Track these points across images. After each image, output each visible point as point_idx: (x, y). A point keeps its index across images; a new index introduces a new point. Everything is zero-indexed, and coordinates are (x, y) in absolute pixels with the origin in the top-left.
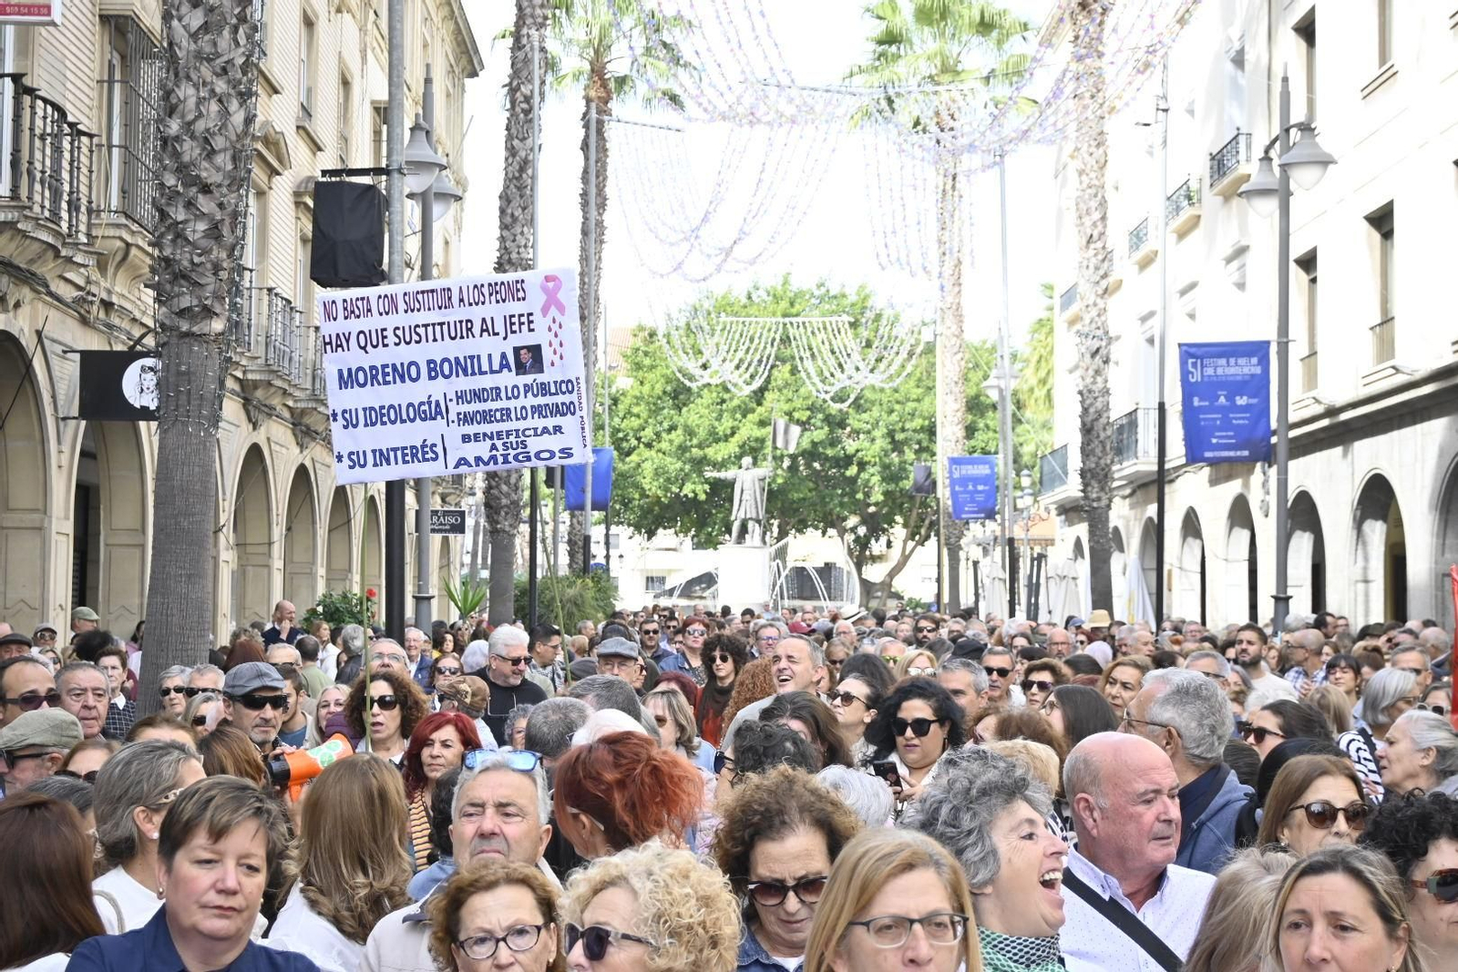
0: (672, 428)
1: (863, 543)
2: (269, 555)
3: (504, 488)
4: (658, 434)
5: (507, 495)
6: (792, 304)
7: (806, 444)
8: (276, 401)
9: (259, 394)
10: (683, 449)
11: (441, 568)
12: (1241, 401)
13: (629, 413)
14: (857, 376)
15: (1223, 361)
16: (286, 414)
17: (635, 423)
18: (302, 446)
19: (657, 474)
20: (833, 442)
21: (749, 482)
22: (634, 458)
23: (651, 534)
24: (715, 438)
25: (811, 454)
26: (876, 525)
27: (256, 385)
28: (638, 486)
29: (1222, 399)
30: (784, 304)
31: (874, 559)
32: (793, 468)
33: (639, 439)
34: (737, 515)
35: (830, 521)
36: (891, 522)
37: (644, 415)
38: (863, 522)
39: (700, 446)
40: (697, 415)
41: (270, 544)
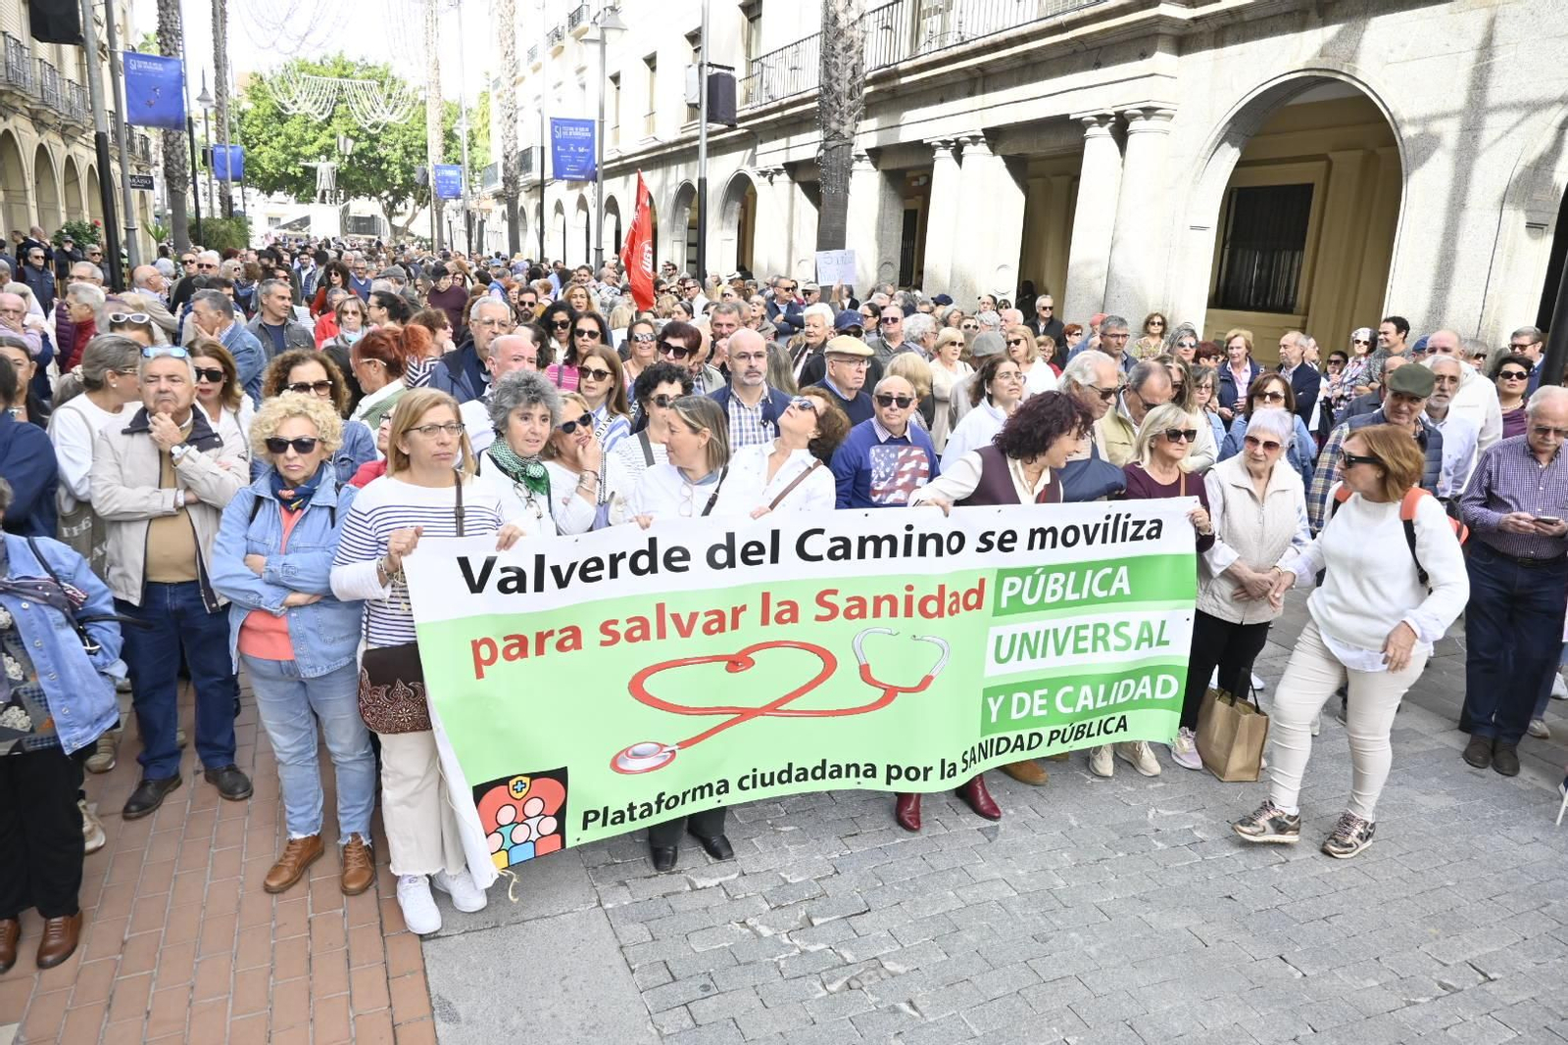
0: (279, 135)
1: (392, 206)
2: (26, 197)
3: (176, 166)
4: (271, 139)
5: (178, 171)
6: (344, 68)
7: (357, 149)
8: (18, 104)
10: (285, 148)
11: (141, 208)
12: (581, 150)
13: (251, 124)
14: (383, 117)
15: (572, 129)
16: (26, 112)
17: (256, 130)
18: (40, 133)
19: (271, 160)
20: (373, 149)
21: (325, 169)
22: (256, 150)
23: (269, 194)
24: (303, 142)
25: (361, 155)
26: (399, 196)
28: (260, 166)
29: (572, 148)
30: (339, 69)
31: (398, 214)
32: (351, 162)
33: (259, 139)
34: (320, 186)
35: (373, 193)
36: (407, 195)
37: (261, 125)
38: (391, 194)
39: (296, 146)
40: (292, 128)
41: (25, 191)
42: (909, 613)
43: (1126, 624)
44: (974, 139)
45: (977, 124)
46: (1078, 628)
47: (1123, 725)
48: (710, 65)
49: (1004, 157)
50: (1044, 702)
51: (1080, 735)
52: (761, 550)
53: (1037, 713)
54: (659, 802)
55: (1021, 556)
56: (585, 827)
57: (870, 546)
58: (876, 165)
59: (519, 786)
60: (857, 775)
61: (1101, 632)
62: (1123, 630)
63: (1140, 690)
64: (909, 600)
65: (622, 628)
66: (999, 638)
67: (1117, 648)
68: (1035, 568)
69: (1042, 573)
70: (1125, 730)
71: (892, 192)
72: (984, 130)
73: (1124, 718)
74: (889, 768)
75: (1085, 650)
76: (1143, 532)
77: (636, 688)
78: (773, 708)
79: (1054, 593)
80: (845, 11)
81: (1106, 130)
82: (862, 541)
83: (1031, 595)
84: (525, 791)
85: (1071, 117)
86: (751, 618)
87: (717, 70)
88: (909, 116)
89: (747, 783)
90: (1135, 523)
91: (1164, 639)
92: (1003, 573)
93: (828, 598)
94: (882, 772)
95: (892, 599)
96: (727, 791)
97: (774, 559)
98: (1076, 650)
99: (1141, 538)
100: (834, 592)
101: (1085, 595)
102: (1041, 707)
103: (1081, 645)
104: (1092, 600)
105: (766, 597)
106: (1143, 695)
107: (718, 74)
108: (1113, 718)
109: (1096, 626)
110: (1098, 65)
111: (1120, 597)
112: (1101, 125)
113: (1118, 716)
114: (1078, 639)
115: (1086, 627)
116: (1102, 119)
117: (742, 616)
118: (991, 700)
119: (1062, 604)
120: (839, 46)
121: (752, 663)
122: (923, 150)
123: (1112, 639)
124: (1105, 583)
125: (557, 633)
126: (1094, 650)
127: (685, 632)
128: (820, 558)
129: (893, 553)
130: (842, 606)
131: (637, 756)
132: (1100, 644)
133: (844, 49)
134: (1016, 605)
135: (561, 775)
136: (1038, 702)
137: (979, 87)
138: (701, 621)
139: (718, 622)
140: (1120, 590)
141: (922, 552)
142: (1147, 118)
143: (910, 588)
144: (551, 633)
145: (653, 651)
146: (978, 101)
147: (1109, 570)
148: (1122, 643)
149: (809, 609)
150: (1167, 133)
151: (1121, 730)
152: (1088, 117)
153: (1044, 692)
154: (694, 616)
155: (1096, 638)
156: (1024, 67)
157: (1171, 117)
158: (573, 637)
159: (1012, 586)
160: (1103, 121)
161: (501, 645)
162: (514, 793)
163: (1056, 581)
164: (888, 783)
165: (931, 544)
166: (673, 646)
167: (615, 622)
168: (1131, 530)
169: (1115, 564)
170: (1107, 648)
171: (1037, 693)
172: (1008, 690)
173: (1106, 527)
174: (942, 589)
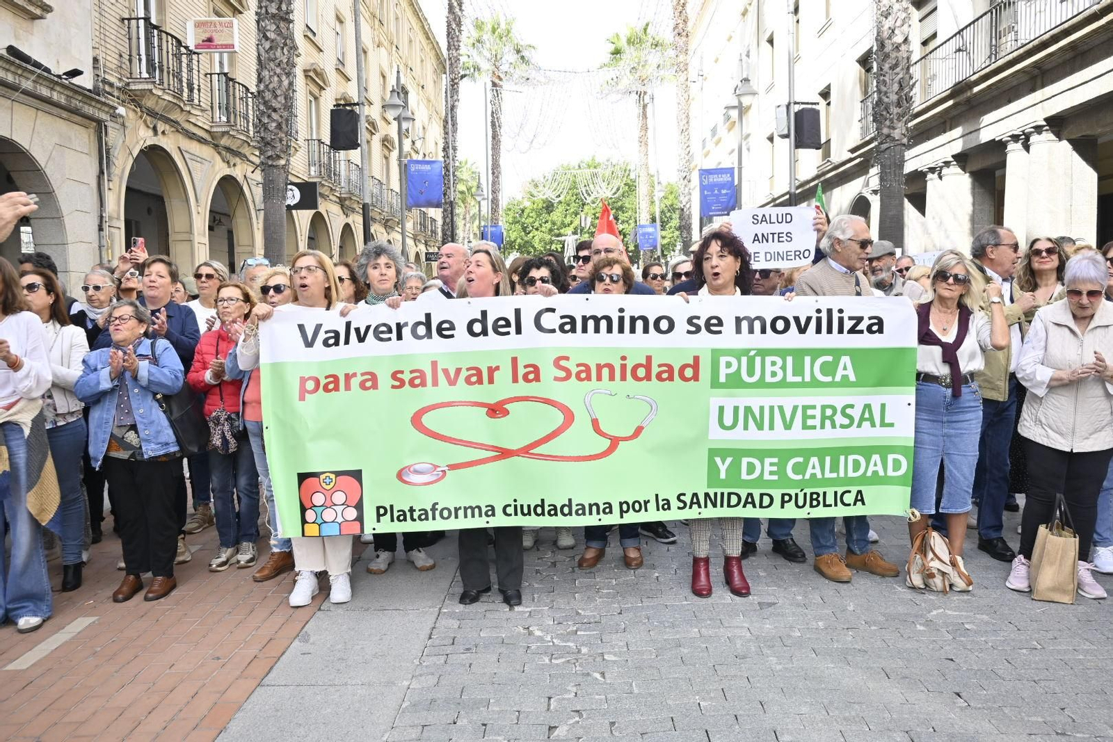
42: (623, 378)
43: (852, 406)
46: (805, 408)
47: (860, 498)
50: (775, 468)
51: (815, 503)
52: (508, 324)
53: (767, 477)
54: (434, 509)
55: (728, 338)
56: (378, 521)
57: (591, 323)
59: (328, 481)
60: (598, 513)
61: (829, 412)
62: (848, 411)
63: (871, 468)
64: (624, 367)
65: (406, 377)
66: (721, 409)
67: (842, 426)
68: (750, 350)
69: (755, 355)
70: (863, 504)
73: (859, 492)
74: (621, 504)
75: (814, 427)
76: (863, 326)
77: (416, 420)
78: (526, 451)
79: (774, 374)
82: (585, 319)
83: (751, 373)
84: (332, 484)
86: (504, 375)
89: (510, 510)
90: (851, 318)
91: (887, 421)
92: (716, 354)
93: (563, 363)
94: (616, 509)
95: (611, 367)
96: (493, 515)
97: (519, 331)
98: (805, 427)
99: (861, 332)
100: (567, 358)
101: (808, 378)
102: (771, 473)
103: (810, 422)
104: (815, 383)
105: (514, 360)
106: (875, 473)
108: (849, 492)
109: (824, 408)
111: (845, 382)
113: (854, 490)
114: (805, 417)
115: (814, 407)
117: (496, 374)
118: (718, 460)
119: (783, 384)
121: (506, 413)
123: (839, 419)
124: (829, 369)
125: (359, 375)
126: (823, 427)
127: (452, 382)
128: (553, 331)
129: (610, 330)
130: (574, 370)
131: (416, 472)
132: (828, 423)
134: (735, 382)
135: (357, 475)
136: (767, 468)
138: (464, 374)
139: (477, 376)
140: (845, 377)
141: (633, 330)
143: (624, 358)
144: (355, 375)
145: (428, 395)
147: (830, 358)
148: (846, 421)
149: (549, 372)
151: (859, 503)
153: (775, 460)
154: (458, 371)
155: (824, 418)
158: (371, 381)
159: (729, 365)
161: (323, 382)
162: (324, 485)
163: (774, 364)
164: (622, 517)
165: (639, 324)
166: (444, 392)
167: (402, 372)
168: (848, 324)
169: (837, 353)
170: (834, 426)
171: (767, 461)
172: (738, 454)
173: (819, 320)
174: (649, 359)
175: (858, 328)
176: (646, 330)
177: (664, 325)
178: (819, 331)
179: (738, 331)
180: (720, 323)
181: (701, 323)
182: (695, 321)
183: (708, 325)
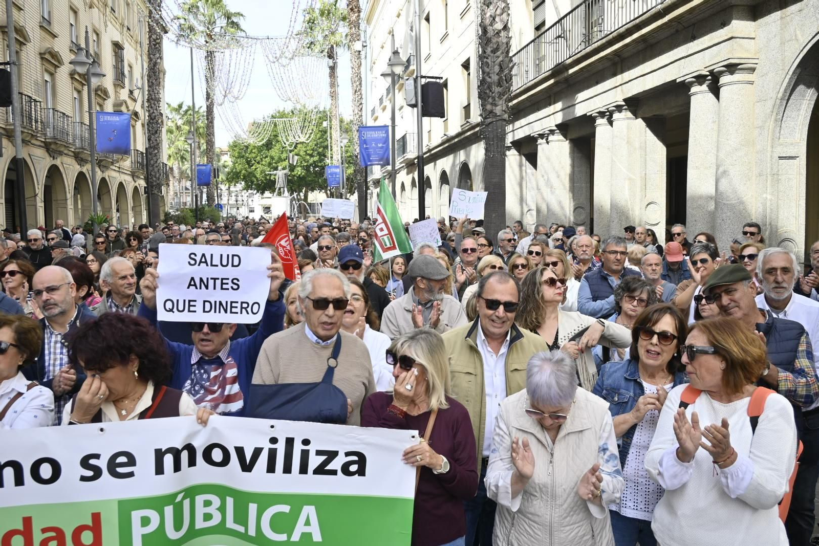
0: (267, 157)
2: (66, 204)
8: (62, 149)
9: (53, 146)
10: (270, 164)
12: (380, 145)
15: (373, 132)
17: (254, 155)
18: (81, 165)
19: (261, 172)
21: (281, 175)
22: (254, 167)
23: (262, 193)
27: (50, 143)
28: (255, 177)
29: (373, 145)
33: (255, 161)
34: (277, 186)
37: (257, 153)
39: (276, 163)
41: (66, 200)
44: (619, 108)
45: (618, 97)
48: (422, 77)
49: (644, 119)
58: (565, 137)
71: (580, 155)
72: (625, 100)
76: (336, 464)
79: (208, 517)
80: (491, 25)
81: (704, 87)
85: (678, 81)
87: (428, 80)
88: (581, 96)
90: (320, 452)
99: (333, 473)
101: (252, 530)
107: (428, 82)
110: (693, 38)
112: (701, 84)
116: (700, 79)
119: (221, 530)
120: (489, 50)
122: (588, 121)
124: (283, 524)
133: (492, 51)
137: (619, 69)
142: (732, 73)
146: (618, 79)
147: (285, 508)
150: (751, 83)
152: (689, 79)
156: (645, 49)
157: (753, 70)
159: (145, 521)
160: (701, 80)
163: (208, 503)
165: (8, 473)
168: (315, 460)
169: (295, 500)
173: (272, 454)
174: (27, 521)
175: (329, 467)
176: (19, 481)
177: (46, 471)
178: (271, 468)
179: (159, 470)
180: (132, 461)
181: (102, 463)
182: (92, 462)
183: (112, 466)
